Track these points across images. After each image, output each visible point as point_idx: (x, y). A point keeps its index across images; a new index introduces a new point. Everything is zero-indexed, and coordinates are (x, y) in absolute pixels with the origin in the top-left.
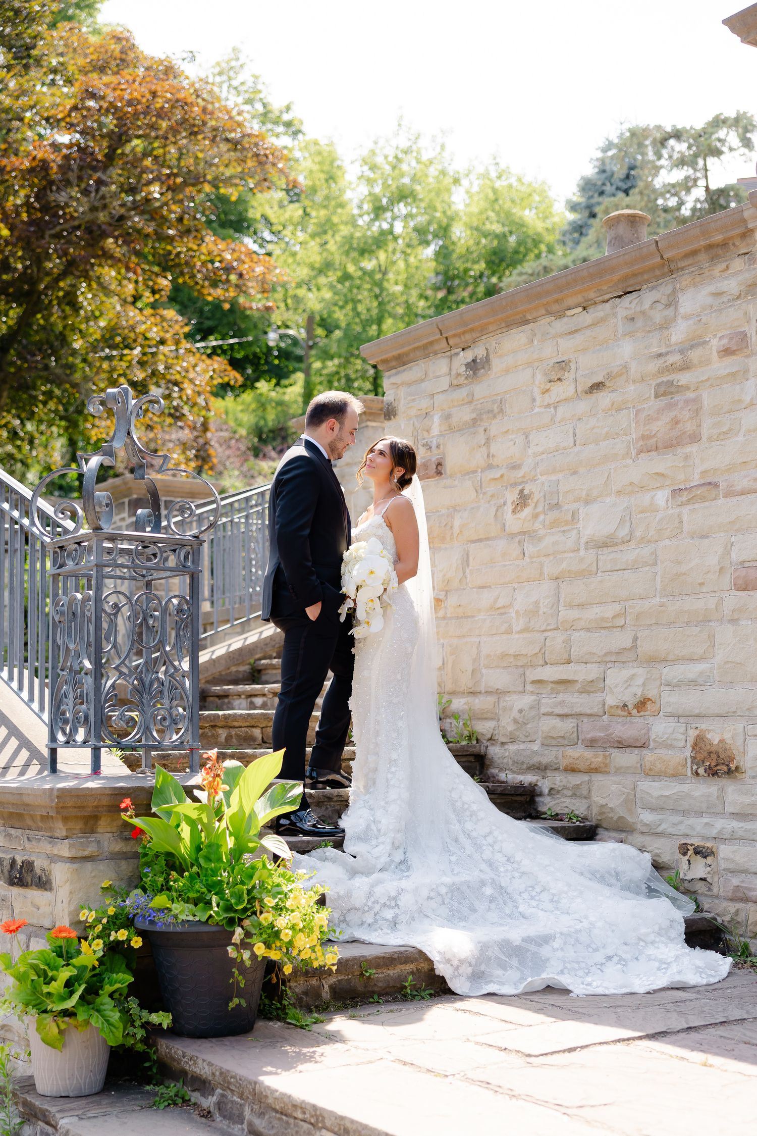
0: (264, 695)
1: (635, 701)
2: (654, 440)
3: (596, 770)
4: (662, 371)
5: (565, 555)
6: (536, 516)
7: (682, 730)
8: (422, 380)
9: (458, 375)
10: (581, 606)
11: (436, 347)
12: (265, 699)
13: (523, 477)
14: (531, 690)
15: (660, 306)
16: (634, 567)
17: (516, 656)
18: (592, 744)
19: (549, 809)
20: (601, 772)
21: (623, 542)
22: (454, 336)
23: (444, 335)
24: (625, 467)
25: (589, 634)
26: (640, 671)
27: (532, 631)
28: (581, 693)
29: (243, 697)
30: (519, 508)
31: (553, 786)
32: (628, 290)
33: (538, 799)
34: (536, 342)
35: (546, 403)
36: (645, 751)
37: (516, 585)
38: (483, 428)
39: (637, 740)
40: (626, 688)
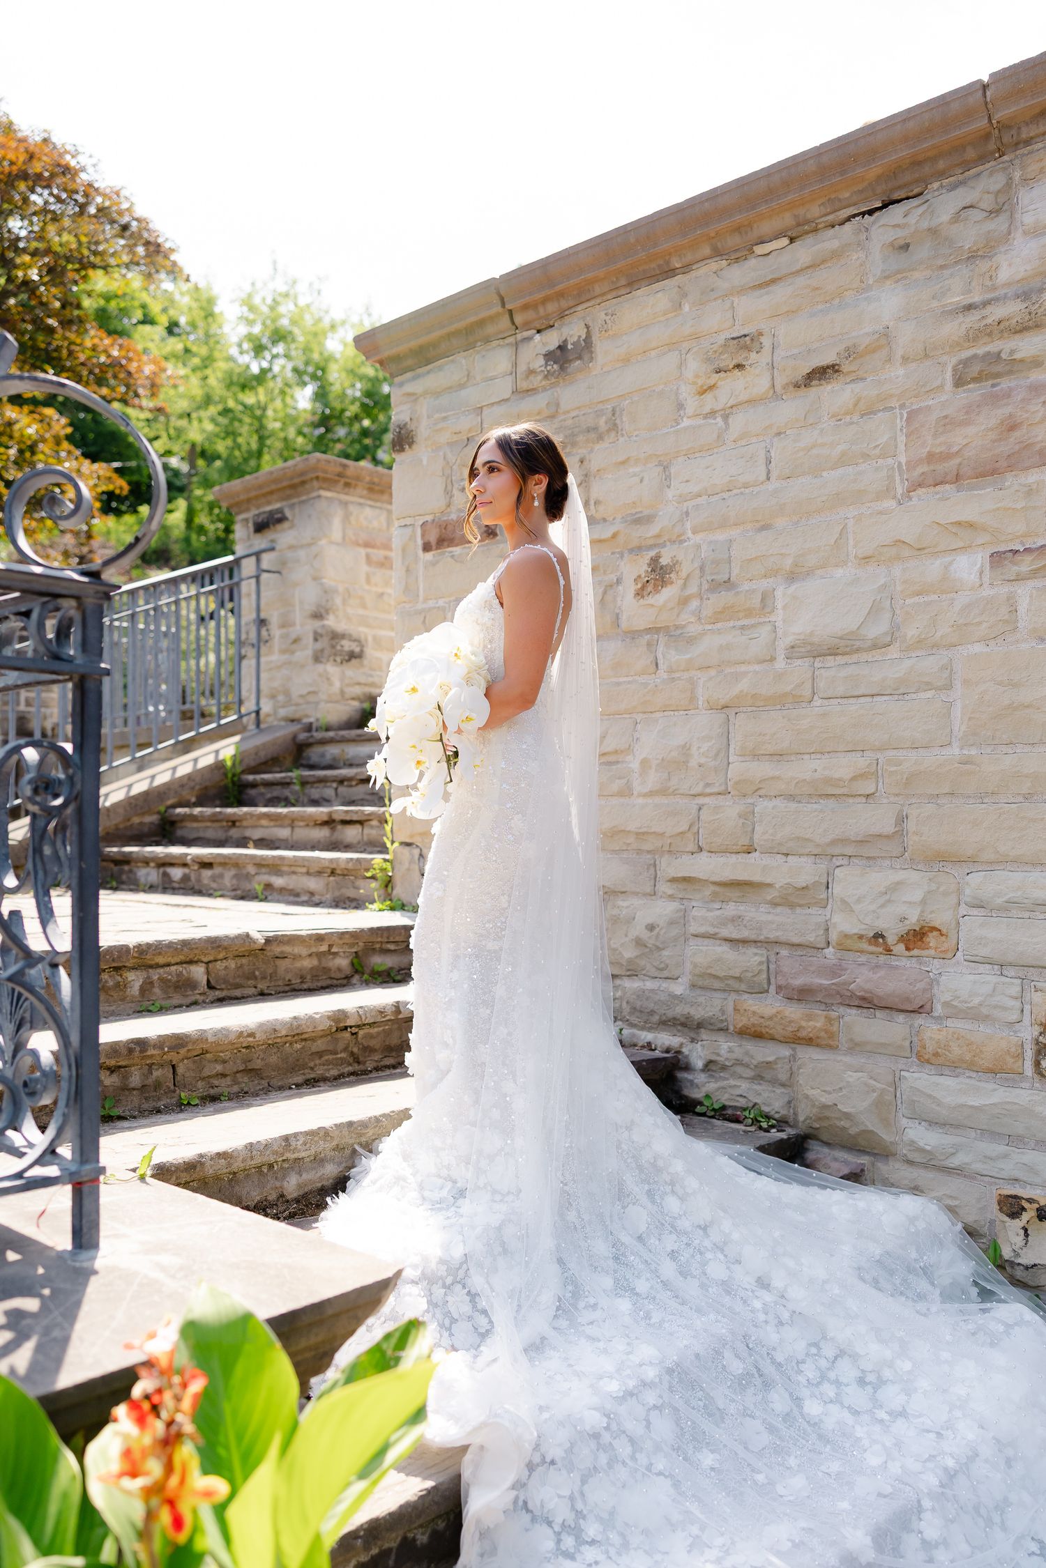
0: (185, 865)
1: (903, 929)
2: (957, 461)
3: (809, 1042)
4: (974, 337)
5: (743, 668)
6: (684, 601)
7: (1015, 990)
8: (461, 386)
9: (531, 372)
10: (778, 756)
11: (490, 329)
12: (186, 870)
13: (658, 536)
14: (670, 892)
15: (976, 215)
16: (899, 691)
17: (640, 835)
18: (802, 995)
19: (707, 1096)
20: (818, 1046)
21: (875, 646)
22: (525, 307)
23: (508, 306)
24: (881, 513)
25: (793, 805)
26: (913, 876)
27: (674, 793)
28: (776, 905)
29: (152, 864)
30: (650, 588)
31: (714, 1058)
32: (896, 196)
33: (681, 1075)
34: (686, 308)
35: (707, 409)
36: (920, 1020)
37: (639, 717)
38: (577, 458)
39: (908, 999)
40: (882, 906)
